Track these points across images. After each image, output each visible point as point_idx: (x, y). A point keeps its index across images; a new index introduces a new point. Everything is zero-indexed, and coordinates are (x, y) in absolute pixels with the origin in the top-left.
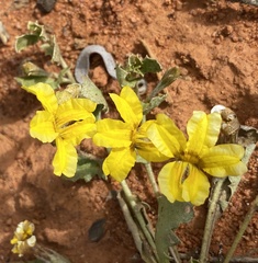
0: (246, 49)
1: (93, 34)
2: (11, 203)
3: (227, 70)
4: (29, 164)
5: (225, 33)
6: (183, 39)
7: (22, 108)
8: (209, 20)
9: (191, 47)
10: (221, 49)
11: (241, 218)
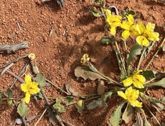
0: (157, 13)
1: (113, 2)
2: (80, 49)
3: (151, 18)
4: (87, 38)
5: (152, 8)
6: (139, 8)
7: (87, 21)
8: (148, 3)
9: (141, 10)
10: (150, 12)
11: (149, 60)
